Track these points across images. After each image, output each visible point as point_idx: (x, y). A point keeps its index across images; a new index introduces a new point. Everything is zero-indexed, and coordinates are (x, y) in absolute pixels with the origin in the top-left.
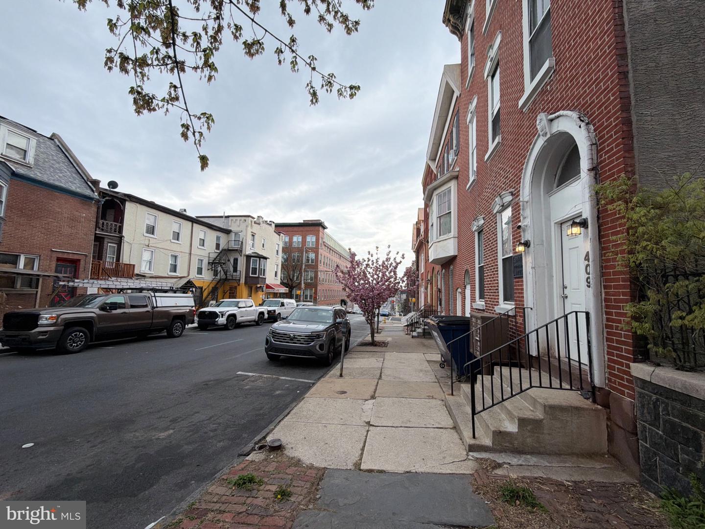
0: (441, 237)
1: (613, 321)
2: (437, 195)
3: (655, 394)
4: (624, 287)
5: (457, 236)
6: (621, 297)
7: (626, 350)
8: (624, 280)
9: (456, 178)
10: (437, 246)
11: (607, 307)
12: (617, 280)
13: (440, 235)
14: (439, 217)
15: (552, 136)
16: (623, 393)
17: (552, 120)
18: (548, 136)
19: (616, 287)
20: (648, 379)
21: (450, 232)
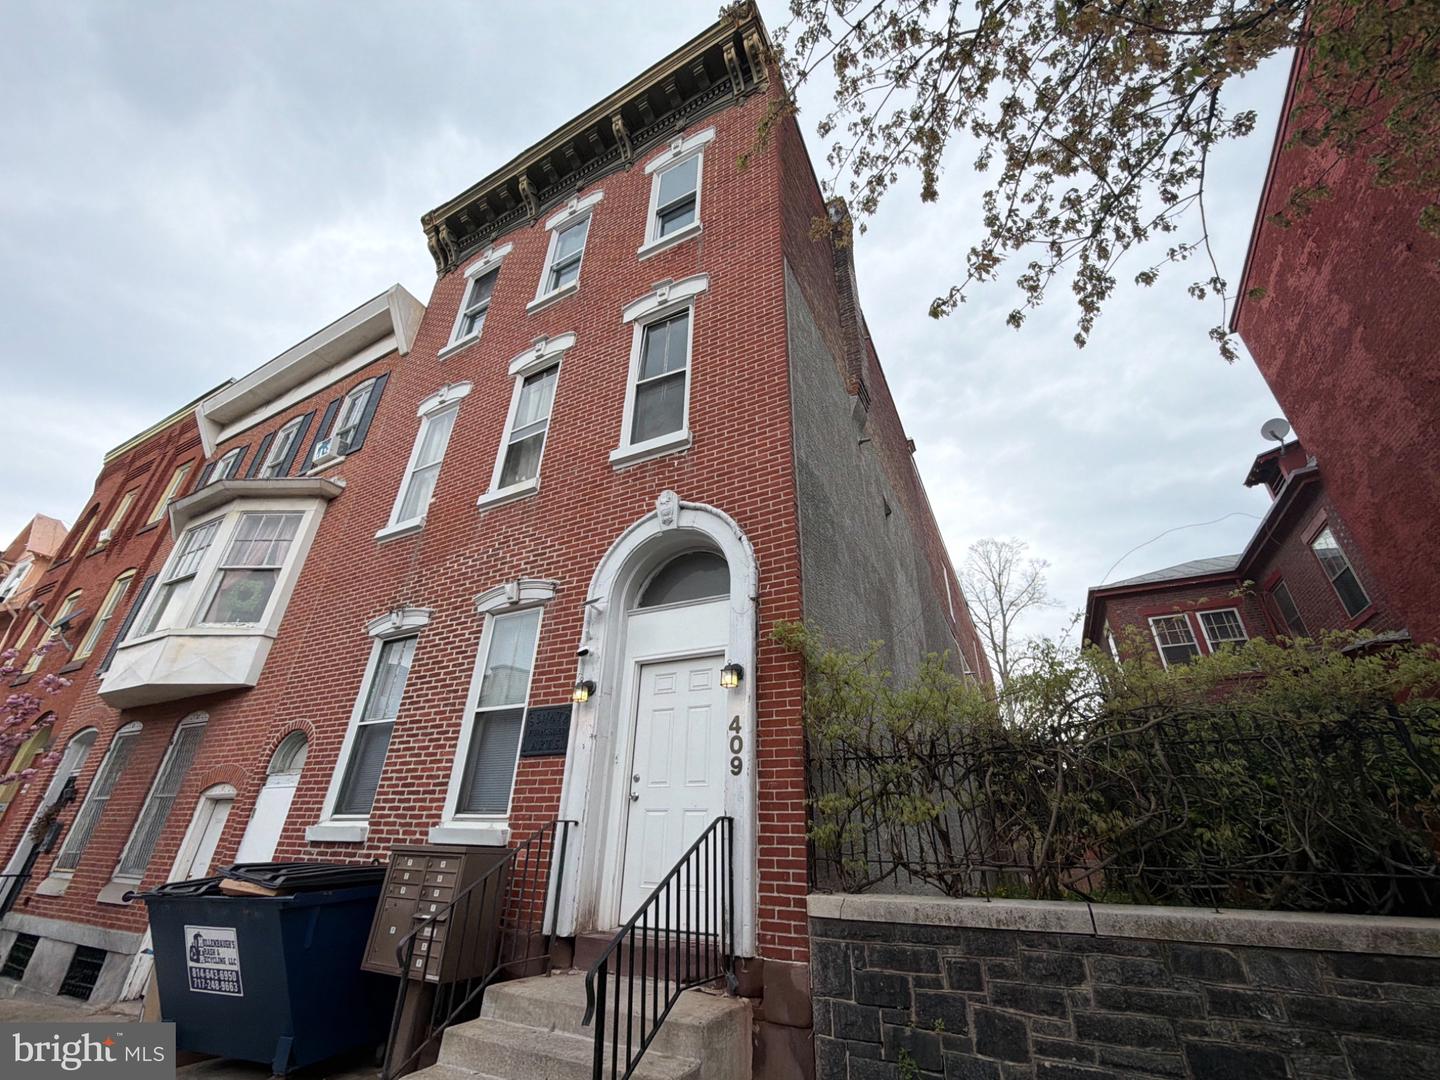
0: (207, 625)
1: (772, 829)
2: (245, 512)
3: (844, 938)
4: (795, 774)
5: (275, 636)
6: (790, 790)
7: (795, 876)
8: (795, 763)
9: (330, 500)
10: (182, 646)
11: (763, 806)
12: (784, 763)
13: (204, 620)
14: (226, 570)
15: (678, 530)
16: (787, 955)
17: (682, 508)
18: (673, 526)
19: (779, 774)
20: (836, 915)
21: (257, 619)
